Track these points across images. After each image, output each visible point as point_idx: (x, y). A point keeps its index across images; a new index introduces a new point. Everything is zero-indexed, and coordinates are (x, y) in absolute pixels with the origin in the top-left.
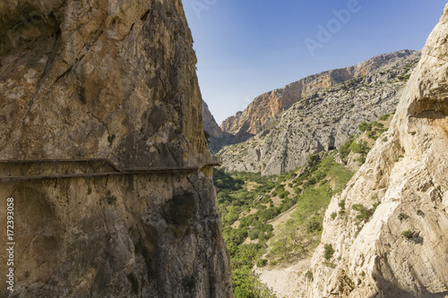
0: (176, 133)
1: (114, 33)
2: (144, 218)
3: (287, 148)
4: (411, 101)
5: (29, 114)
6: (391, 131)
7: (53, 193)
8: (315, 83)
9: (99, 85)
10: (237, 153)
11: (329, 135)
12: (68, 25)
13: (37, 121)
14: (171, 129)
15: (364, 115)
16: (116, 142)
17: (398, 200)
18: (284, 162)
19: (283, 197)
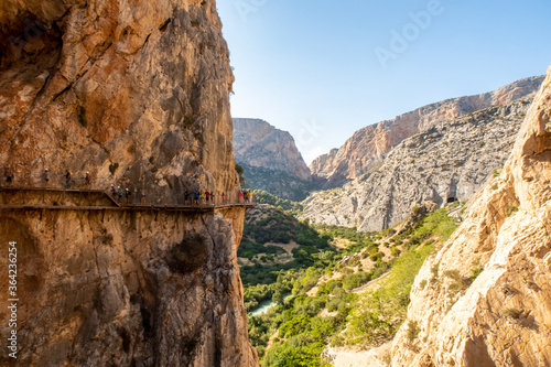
0: (193, 165)
1: (125, 46)
2: (145, 264)
3: (391, 197)
4: (528, 137)
5: (19, 135)
6: (503, 176)
7: (37, 226)
8: (436, 113)
9: (102, 105)
10: (329, 201)
11: (449, 182)
12: (70, 36)
13: (26, 144)
14: (187, 160)
15: (498, 158)
16: (119, 173)
17: (503, 267)
18: (387, 216)
19: (375, 259)
